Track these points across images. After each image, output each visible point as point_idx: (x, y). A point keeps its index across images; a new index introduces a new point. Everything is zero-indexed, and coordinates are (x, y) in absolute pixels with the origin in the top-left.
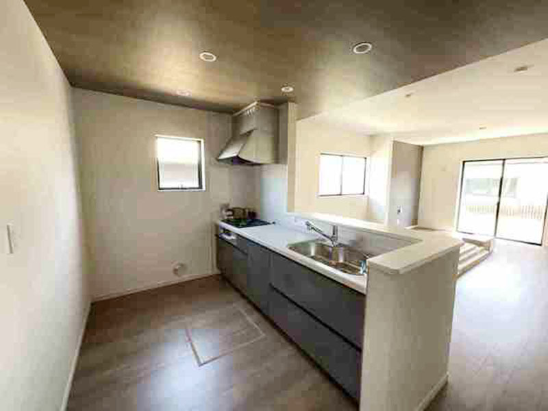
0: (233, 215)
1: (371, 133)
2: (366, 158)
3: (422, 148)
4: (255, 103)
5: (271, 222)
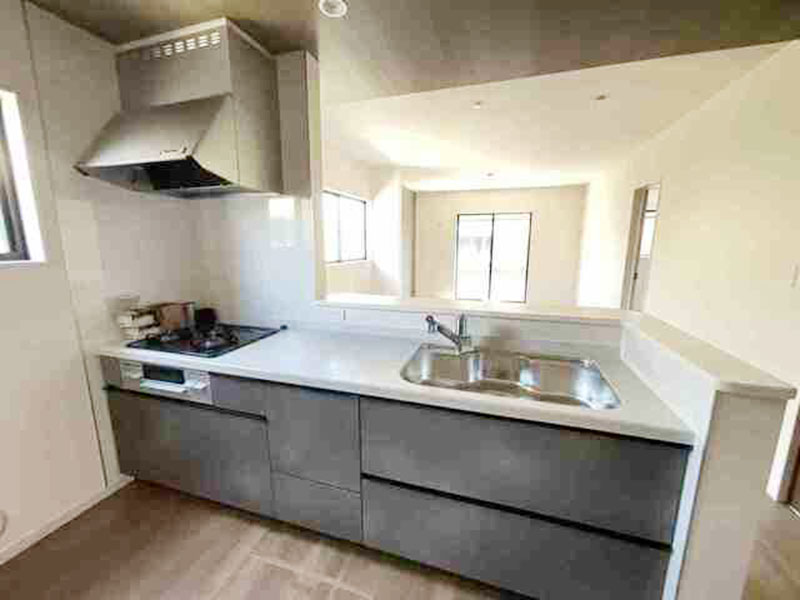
0: (157, 324)
2: (365, 203)
3: (414, 194)
4: (223, 22)
5: (278, 327)
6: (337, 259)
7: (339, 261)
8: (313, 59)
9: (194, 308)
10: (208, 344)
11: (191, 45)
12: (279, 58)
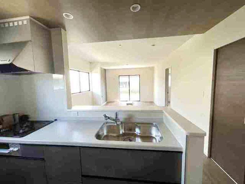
1: (91, 62)
2: (88, 73)
3: (105, 70)
4: (28, 17)
5: (53, 120)
6: (79, 92)
7: (80, 92)
8: (64, 31)
9: (19, 116)
10: (21, 131)
11: (16, 24)
12: (52, 30)
